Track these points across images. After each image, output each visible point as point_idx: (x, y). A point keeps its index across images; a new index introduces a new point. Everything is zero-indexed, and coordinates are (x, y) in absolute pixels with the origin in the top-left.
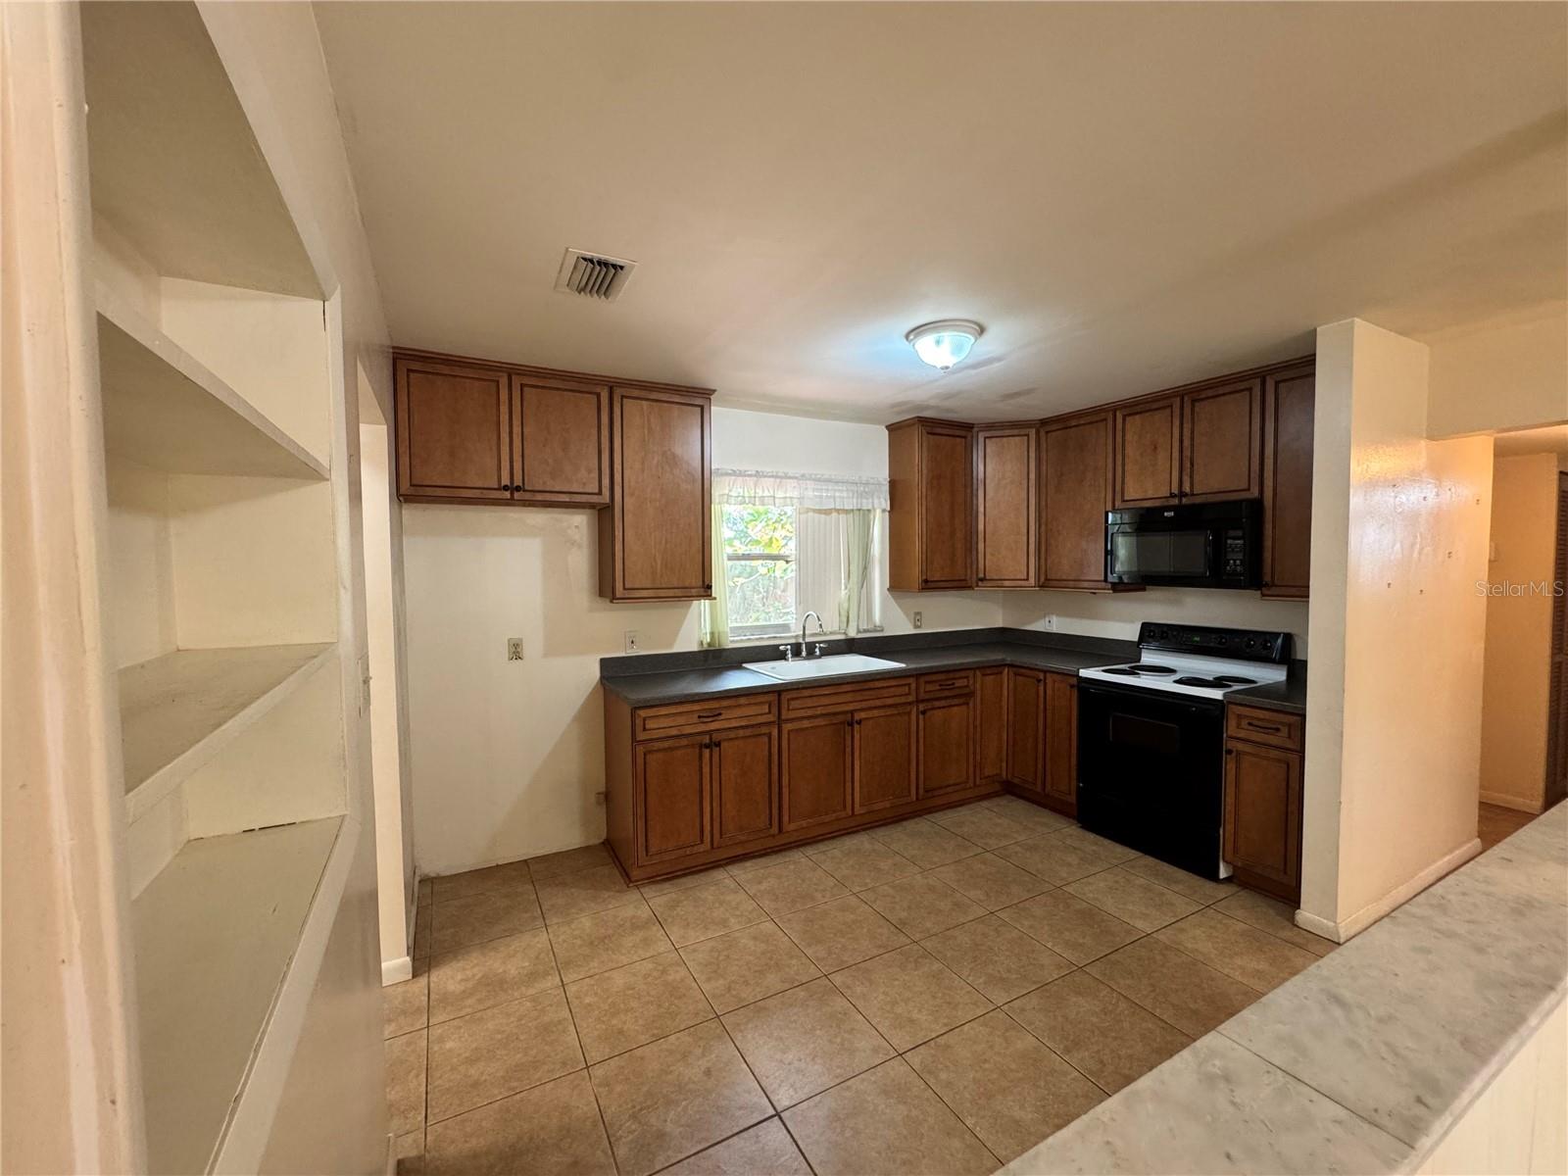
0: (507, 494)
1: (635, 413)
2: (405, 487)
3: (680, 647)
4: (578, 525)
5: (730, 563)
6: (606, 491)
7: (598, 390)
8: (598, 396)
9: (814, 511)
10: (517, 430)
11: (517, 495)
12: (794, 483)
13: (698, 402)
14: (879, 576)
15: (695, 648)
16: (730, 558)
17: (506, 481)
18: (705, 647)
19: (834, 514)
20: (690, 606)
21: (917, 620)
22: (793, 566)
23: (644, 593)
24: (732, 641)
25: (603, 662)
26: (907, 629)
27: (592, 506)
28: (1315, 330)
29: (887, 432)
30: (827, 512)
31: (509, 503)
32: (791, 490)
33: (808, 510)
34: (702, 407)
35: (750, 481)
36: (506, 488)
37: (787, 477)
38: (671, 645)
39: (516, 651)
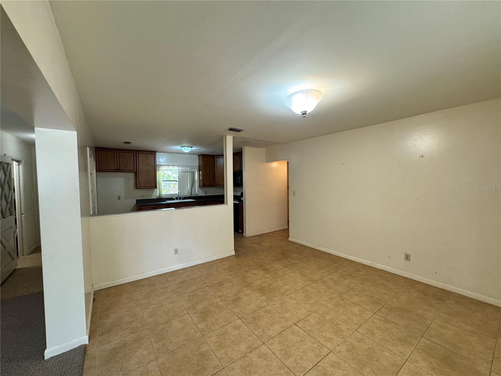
0: (116, 171)
1: (141, 156)
2: (98, 169)
3: (152, 198)
4: (131, 175)
5: (163, 182)
6: (135, 170)
7: (133, 152)
8: (134, 153)
9: (182, 172)
10: (118, 160)
11: (118, 171)
12: (176, 167)
13: (154, 153)
14: (197, 184)
15: (156, 198)
16: (163, 181)
17: (116, 168)
18: (158, 198)
19: (186, 172)
20: (154, 190)
21: (206, 192)
22: (177, 182)
23: (143, 187)
24: (163, 197)
25: (137, 200)
26: (204, 195)
27: (134, 172)
28: (242, 148)
29: (198, 156)
30: (185, 172)
31: (117, 172)
32: (176, 168)
33: (180, 172)
34: (154, 154)
35: (167, 167)
36: (116, 170)
37: (175, 166)
38: (151, 197)
39: (119, 198)
